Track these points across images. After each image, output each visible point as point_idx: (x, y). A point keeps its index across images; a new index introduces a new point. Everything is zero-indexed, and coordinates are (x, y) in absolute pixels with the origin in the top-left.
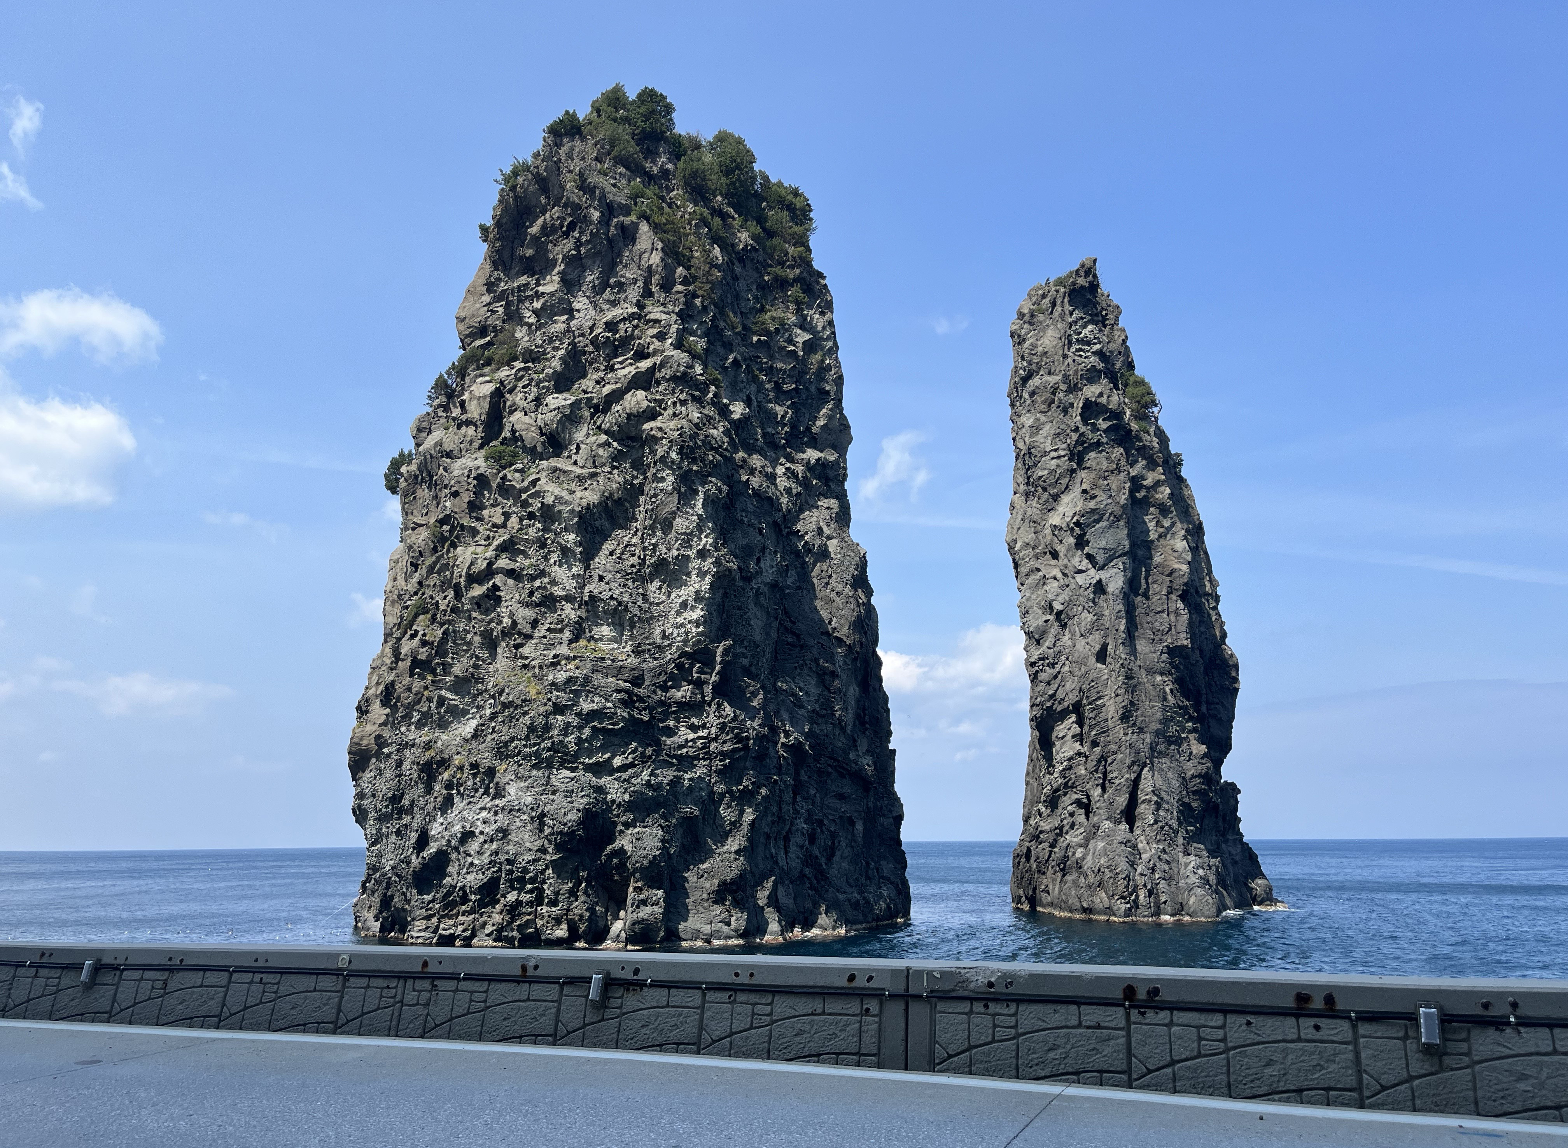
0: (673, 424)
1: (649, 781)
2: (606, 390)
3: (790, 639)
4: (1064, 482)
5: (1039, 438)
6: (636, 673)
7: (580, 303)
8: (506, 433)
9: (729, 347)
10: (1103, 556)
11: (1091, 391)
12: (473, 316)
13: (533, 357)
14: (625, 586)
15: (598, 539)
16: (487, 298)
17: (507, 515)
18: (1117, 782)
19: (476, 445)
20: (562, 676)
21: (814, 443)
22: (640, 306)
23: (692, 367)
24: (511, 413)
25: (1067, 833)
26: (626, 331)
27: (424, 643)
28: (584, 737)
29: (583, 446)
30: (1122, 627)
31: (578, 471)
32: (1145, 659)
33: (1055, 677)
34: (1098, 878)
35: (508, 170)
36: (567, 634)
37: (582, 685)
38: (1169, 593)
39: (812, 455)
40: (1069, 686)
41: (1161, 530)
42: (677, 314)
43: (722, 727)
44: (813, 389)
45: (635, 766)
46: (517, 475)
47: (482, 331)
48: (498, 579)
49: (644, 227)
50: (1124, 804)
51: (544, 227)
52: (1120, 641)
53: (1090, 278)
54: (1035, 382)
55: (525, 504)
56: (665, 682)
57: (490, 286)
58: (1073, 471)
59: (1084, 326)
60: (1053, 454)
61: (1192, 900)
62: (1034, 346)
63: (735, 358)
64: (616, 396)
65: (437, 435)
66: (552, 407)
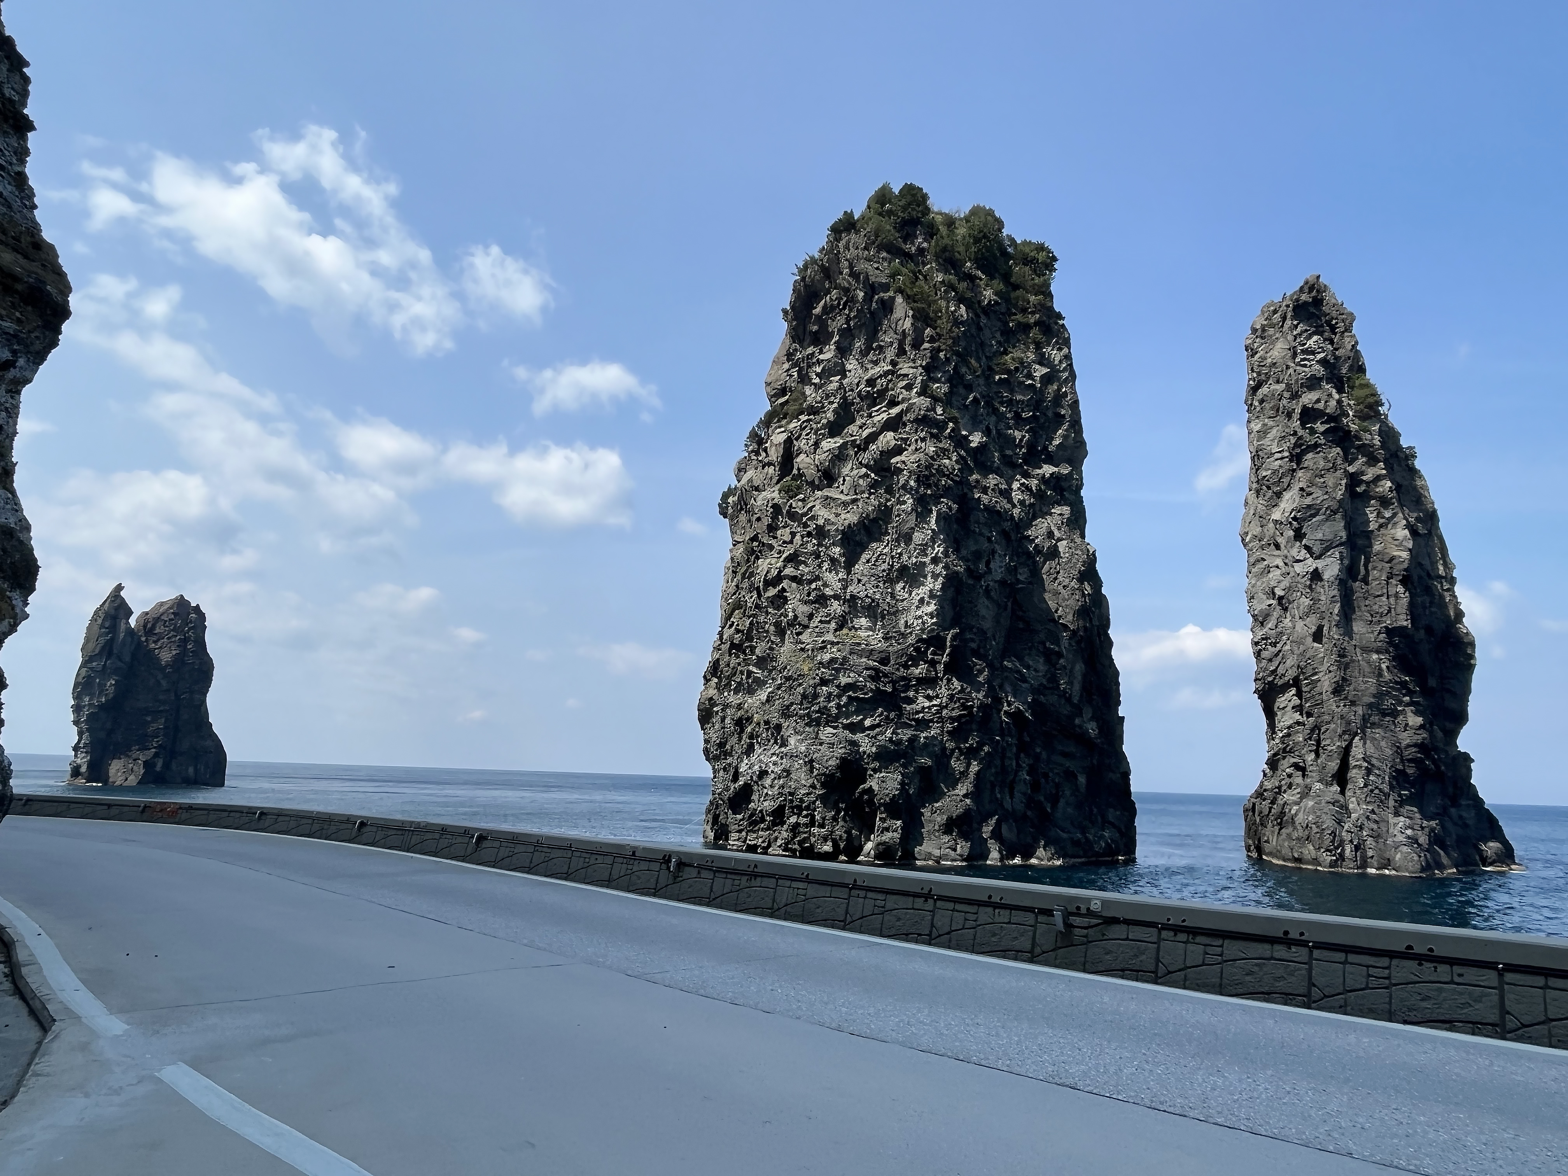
0: (913, 458)
1: (892, 738)
2: (865, 434)
3: (1021, 626)
4: (1286, 480)
5: (1266, 442)
6: (883, 655)
7: (851, 365)
8: (795, 471)
9: (969, 388)
10: (1320, 546)
11: (1308, 398)
12: (777, 380)
13: (813, 411)
14: (877, 587)
15: (859, 550)
16: (786, 366)
17: (793, 534)
18: (1329, 748)
19: (775, 480)
20: (827, 657)
21: (1051, 460)
22: (894, 363)
23: (934, 410)
24: (798, 455)
25: (1285, 792)
26: (882, 386)
27: (738, 631)
28: (842, 703)
29: (847, 478)
30: (1336, 611)
31: (843, 498)
32: (1361, 639)
33: (1277, 655)
34: (1307, 832)
35: (801, 265)
36: (833, 625)
37: (841, 664)
38: (1388, 578)
39: (1048, 470)
40: (1289, 663)
41: (1381, 521)
42: (923, 368)
43: (951, 697)
44: (1050, 414)
45: (881, 726)
46: (800, 503)
47: (783, 391)
48: (785, 584)
49: (899, 300)
50: (1336, 768)
51: (825, 307)
52: (1334, 623)
53: (1314, 293)
54: (1264, 390)
55: (806, 525)
56: (906, 662)
57: (789, 356)
58: (1294, 471)
59: (1309, 337)
60: (1279, 455)
61: (1398, 856)
62: (1264, 358)
63: (975, 397)
64: (872, 438)
65: (750, 473)
66: (825, 449)
